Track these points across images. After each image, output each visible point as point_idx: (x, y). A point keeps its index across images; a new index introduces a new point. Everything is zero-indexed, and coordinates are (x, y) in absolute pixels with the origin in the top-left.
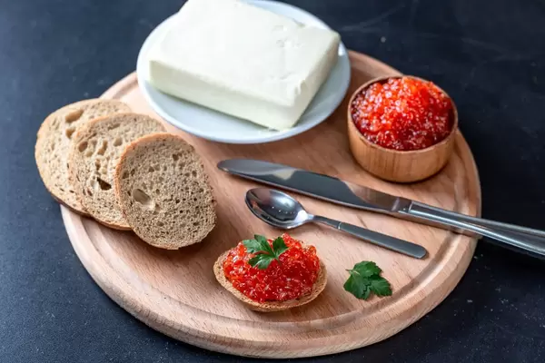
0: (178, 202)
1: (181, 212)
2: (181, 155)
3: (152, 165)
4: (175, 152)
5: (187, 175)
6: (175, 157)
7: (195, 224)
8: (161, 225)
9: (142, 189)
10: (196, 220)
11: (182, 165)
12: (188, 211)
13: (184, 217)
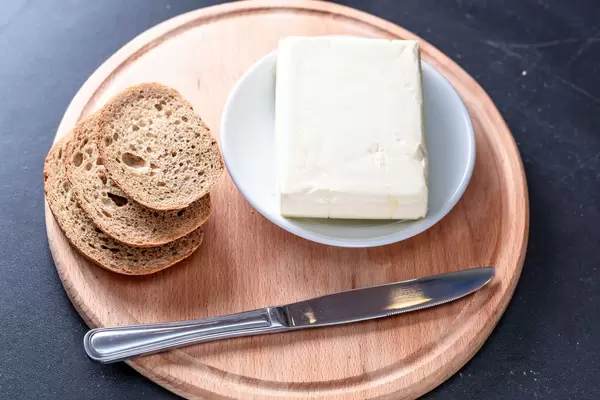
0: (174, 155)
1: (181, 165)
2: (164, 103)
3: (135, 122)
4: (156, 101)
5: (177, 123)
6: (159, 107)
7: (200, 174)
8: (163, 184)
9: (130, 151)
10: (200, 169)
11: (168, 114)
12: (188, 162)
13: (185, 169)
